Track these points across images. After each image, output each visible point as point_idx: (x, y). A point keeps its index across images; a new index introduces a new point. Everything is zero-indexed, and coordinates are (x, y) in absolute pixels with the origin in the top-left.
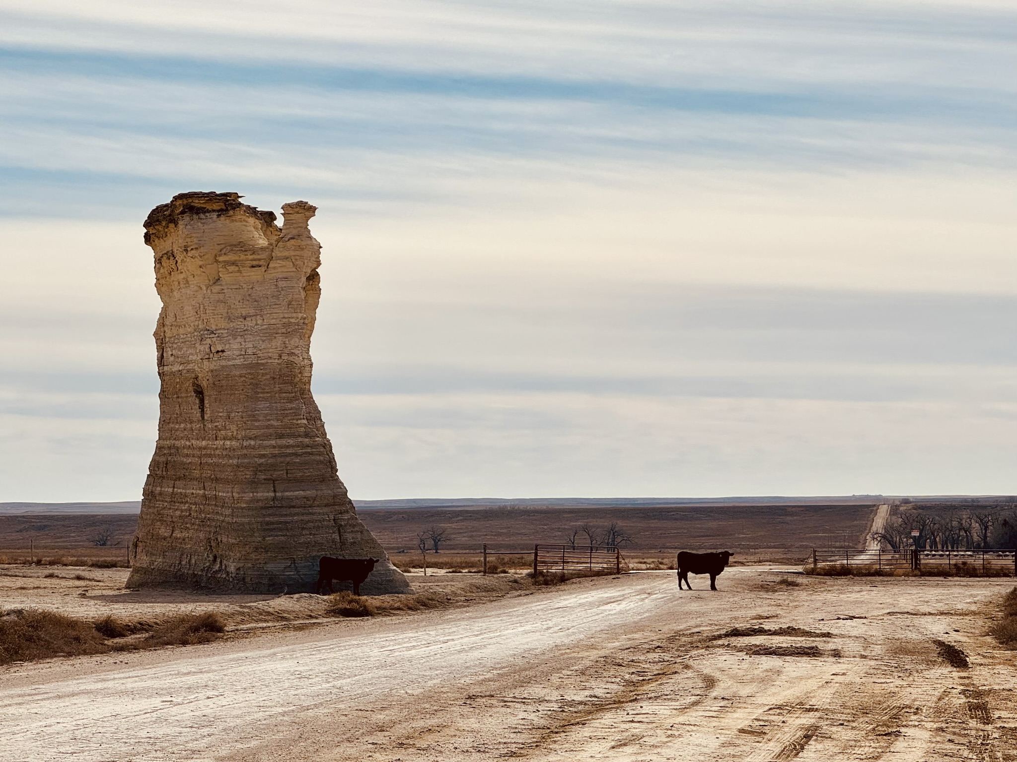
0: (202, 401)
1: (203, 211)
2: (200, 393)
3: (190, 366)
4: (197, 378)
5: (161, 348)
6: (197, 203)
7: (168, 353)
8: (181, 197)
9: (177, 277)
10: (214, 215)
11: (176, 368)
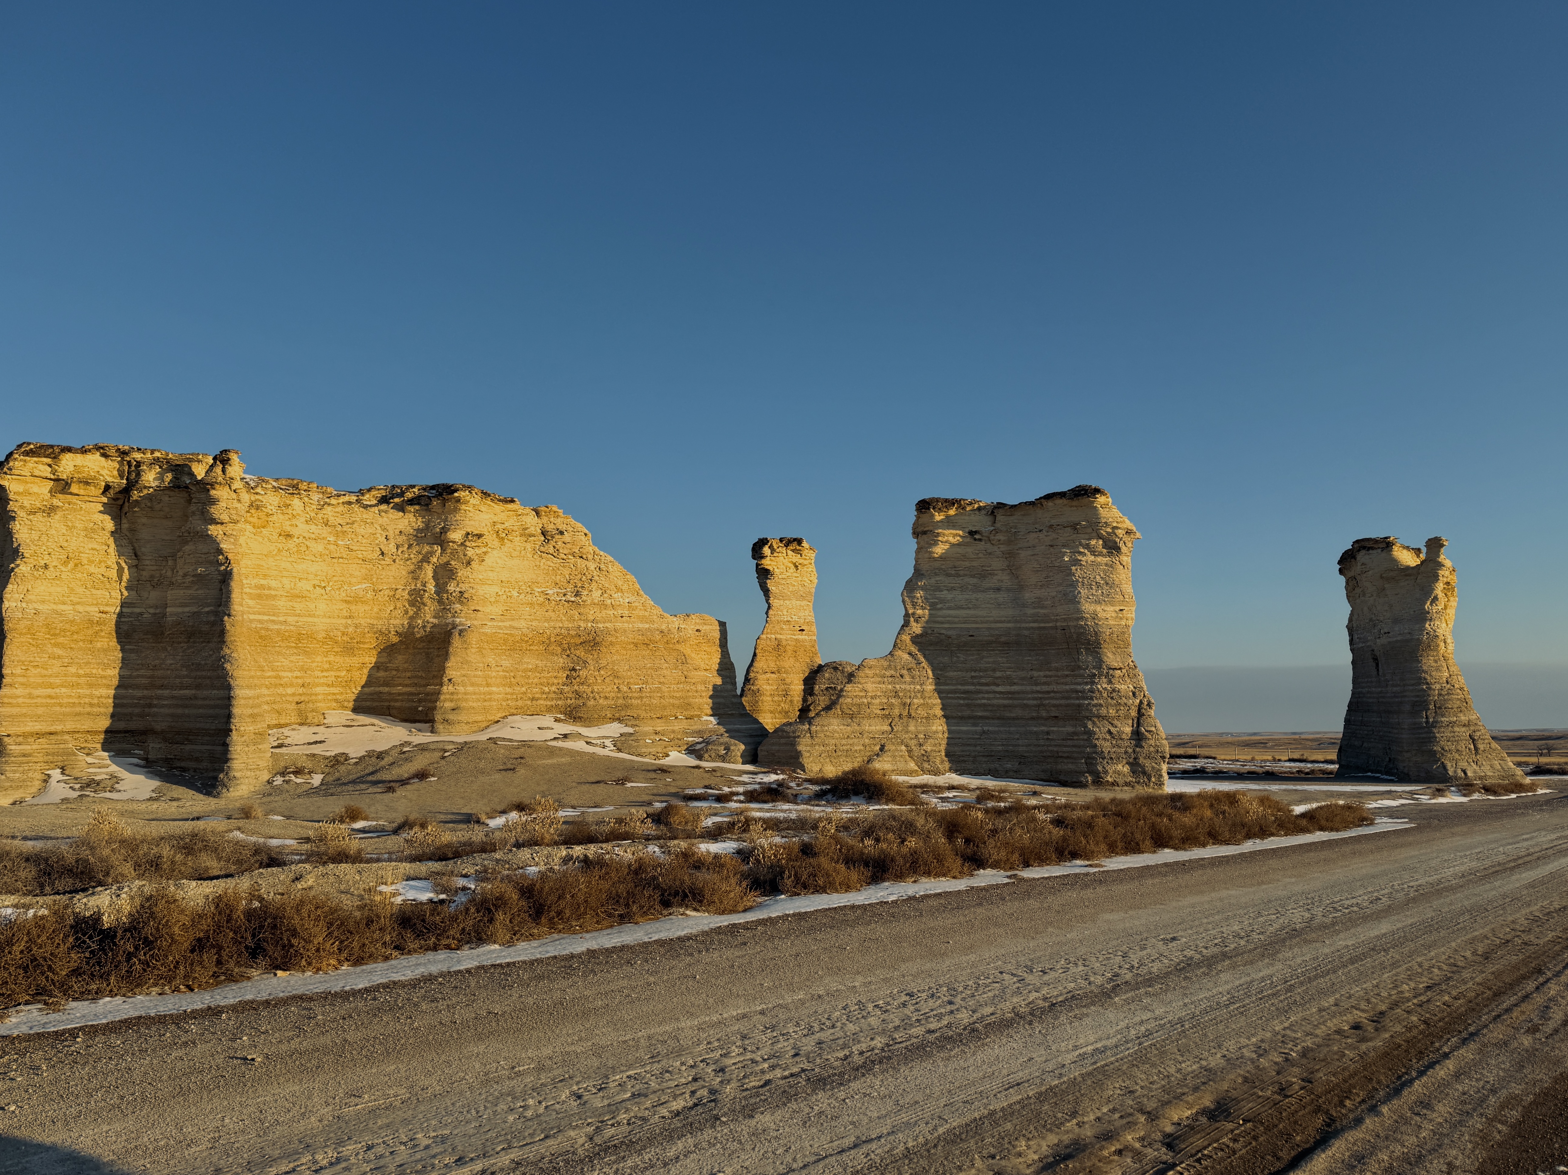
0: (1377, 665)
1: (1372, 548)
2: (1375, 659)
3: (1368, 644)
4: (1373, 650)
5: (1351, 634)
6: (1367, 544)
7: (1355, 637)
8: (1357, 542)
9: (1358, 590)
10: (1379, 550)
11: (1361, 645)
